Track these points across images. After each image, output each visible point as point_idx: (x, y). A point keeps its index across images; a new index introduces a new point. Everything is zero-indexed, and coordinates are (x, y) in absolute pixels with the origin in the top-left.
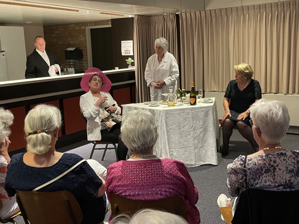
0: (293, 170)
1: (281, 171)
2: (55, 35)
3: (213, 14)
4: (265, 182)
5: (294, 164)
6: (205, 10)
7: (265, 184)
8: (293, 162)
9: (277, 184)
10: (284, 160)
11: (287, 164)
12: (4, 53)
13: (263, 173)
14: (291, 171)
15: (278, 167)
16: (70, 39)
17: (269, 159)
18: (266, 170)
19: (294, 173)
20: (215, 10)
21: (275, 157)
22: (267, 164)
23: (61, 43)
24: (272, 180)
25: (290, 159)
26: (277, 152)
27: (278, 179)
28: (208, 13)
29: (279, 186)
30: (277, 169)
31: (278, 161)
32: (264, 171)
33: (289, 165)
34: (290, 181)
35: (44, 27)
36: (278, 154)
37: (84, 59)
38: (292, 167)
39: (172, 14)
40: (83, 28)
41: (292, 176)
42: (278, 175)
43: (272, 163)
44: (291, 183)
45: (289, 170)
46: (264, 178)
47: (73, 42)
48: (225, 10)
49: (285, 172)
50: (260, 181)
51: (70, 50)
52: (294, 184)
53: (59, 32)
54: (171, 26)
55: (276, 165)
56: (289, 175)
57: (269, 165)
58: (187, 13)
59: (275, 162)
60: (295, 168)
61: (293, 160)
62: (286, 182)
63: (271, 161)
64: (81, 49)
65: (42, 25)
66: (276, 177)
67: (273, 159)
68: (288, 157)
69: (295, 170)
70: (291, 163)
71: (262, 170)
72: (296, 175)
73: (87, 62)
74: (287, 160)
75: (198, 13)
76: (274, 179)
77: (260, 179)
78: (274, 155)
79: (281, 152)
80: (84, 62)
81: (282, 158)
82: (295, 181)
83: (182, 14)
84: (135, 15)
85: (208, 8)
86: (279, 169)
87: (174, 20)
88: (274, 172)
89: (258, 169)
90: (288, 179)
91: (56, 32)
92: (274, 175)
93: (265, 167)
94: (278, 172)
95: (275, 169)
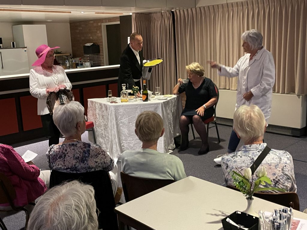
0: (79, 157)
1: (70, 157)
2: (78, 31)
3: (203, 11)
4: (58, 165)
5: (80, 153)
6: (195, 7)
7: (58, 167)
8: (80, 151)
9: (65, 167)
10: (73, 149)
11: (75, 153)
12: (25, 49)
13: (57, 158)
14: (77, 158)
15: (68, 154)
16: (90, 35)
17: (63, 148)
18: (60, 156)
19: (79, 160)
20: (204, 7)
21: (67, 147)
22: (61, 152)
23: (83, 38)
24: (63, 164)
25: (78, 149)
26: (70, 143)
27: (67, 163)
28: (198, 10)
29: (67, 169)
30: (67, 156)
31: (68, 150)
32: (58, 157)
33: (77, 153)
34: (75, 165)
35: (70, 24)
36: (69, 144)
37: (101, 54)
38: (78, 155)
39: (168, 11)
40: (99, 24)
41: (77, 162)
42: (67, 160)
43: (64, 151)
44: (76, 167)
45: (76, 157)
46: (58, 163)
47: (93, 38)
48: (212, 7)
49: (72, 158)
50: (55, 164)
51: (88, 45)
52: (78, 168)
53: (81, 28)
54: (168, 22)
55: (66, 153)
56: (75, 161)
57: (62, 152)
58: (181, 11)
59: (66, 150)
60: (80, 156)
61: (81, 150)
62: (72, 166)
63: (64, 149)
64: (99, 44)
65: (69, 22)
66: (65, 161)
67: (65, 148)
68: (77, 147)
69: (80, 158)
70: (78, 152)
71: (57, 156)
72: (80, 162)
73: (103, 57)
74: (76, 150)
75: (189, 10)
76: (64, 163)
77: (56, 163)
78: (67, 145)
79: (73, 143)
80: (101, 57)
81: (72, 147)
82: (79, 166)
83: (177, 11)
84: (133, 13)
85: (198, 5)
86: (68, 156)
87: (170, 17)
88: (64, 158)
89: (55, 156)
90: (74, 164)
91: (79, 28)
92: (64, 160)
93: (59, 154)
94: (67, 158)
95: (65, 156)
